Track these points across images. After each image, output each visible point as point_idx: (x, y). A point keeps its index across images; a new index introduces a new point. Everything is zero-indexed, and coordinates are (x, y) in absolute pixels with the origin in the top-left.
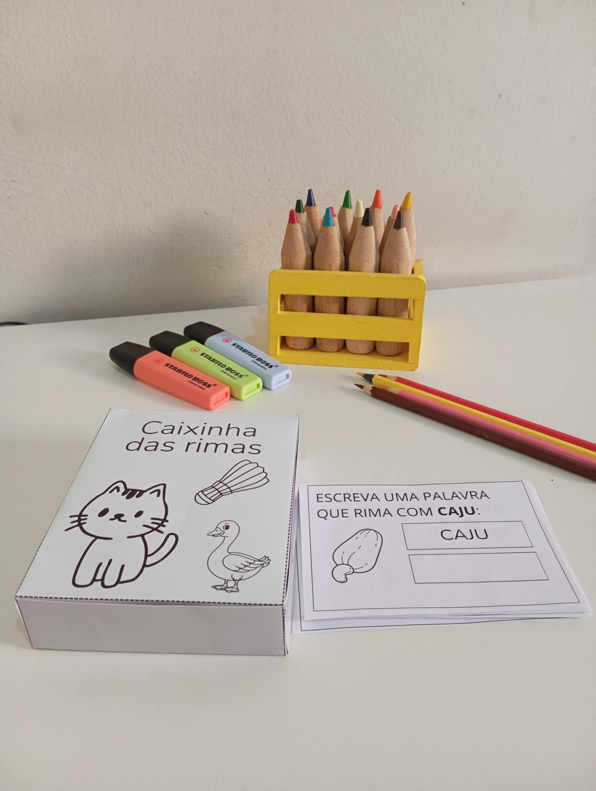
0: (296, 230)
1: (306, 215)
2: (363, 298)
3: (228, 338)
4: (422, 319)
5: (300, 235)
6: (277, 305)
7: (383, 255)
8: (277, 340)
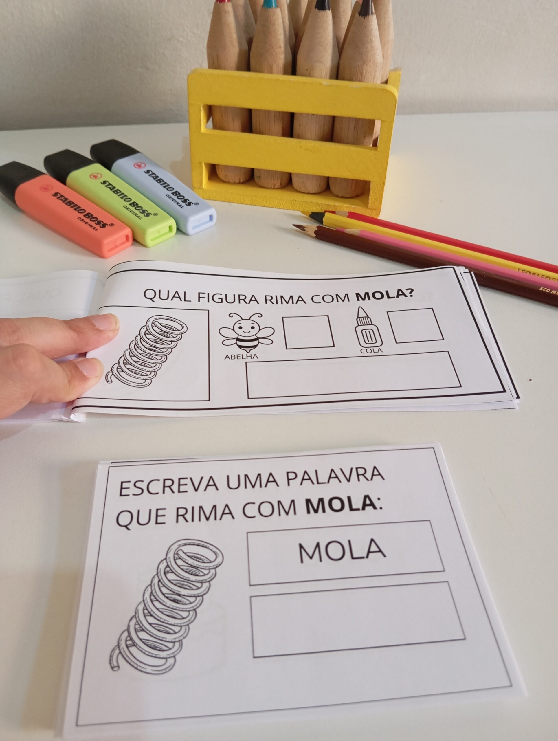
0: (227, 14)
2: (313, 115)
3: (142, 163)
5: (230, 19)
6: (200, 120)
7: (344, 55)
8: (202, 168)
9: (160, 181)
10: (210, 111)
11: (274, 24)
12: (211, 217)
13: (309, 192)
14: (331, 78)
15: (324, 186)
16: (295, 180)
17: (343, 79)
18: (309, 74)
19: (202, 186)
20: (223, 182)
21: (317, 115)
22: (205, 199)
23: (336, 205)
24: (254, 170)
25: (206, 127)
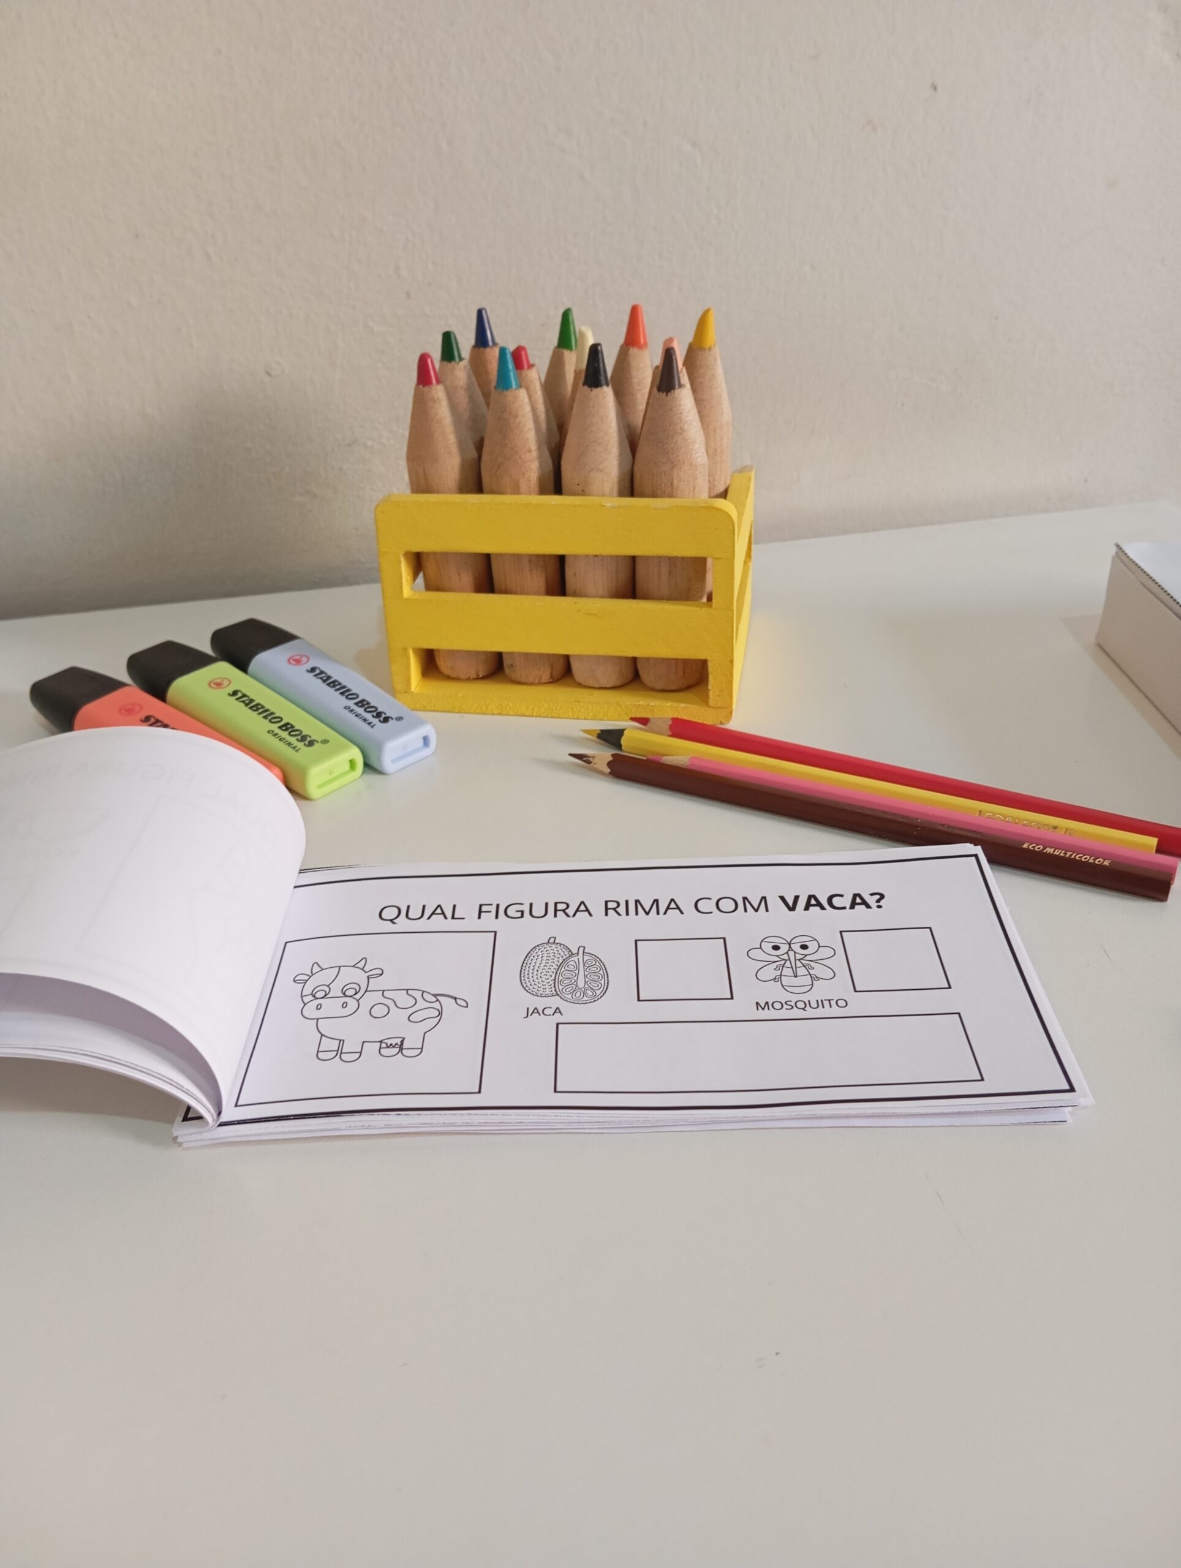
0: (434, 401)
3: (302, 656)
5: (443, 412)
6: (401, 577)
7: (638, 455)
8: (408, 658)
9: (333, 684)
10: (418, 562)
11: (516, 416)
12: (426, 740)
13: (602, 686)
14: (621, 494)
15: (629, 674)
16: (576, 667)
17: (642, 495)
18: (583, 491)
19: (410, 688)
20: (448, 678)
21: (603, 556)
22: (416, 710)
23: (652, 704)
24: (503, 654)
25: (412, 588)
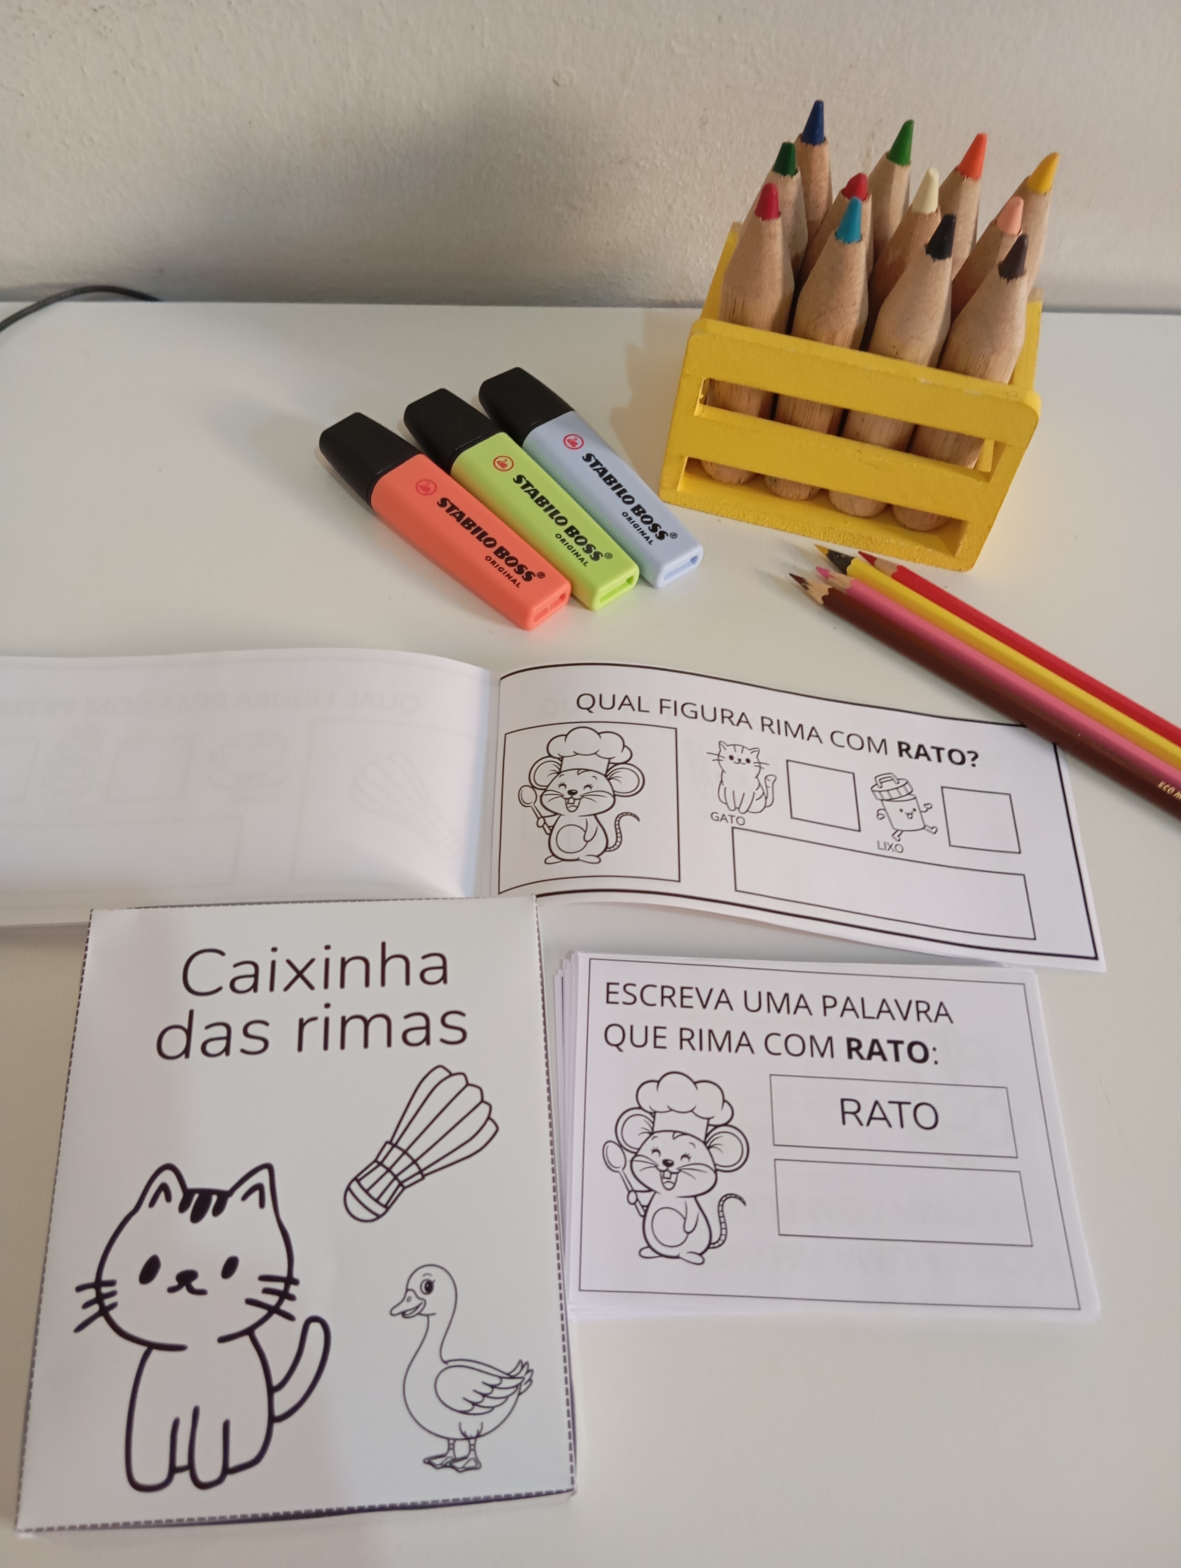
0: (771, 237)
1: (797, 181)
3: (576, 437)
4: (1010, 484)
8: (680, 467)
9: (610, 480)
11: (851, 269)
12: (694, 559)
13: (855, 515)
14: (931, 364)
16: (834, 498)
17: (950, 369)
18: (896, 353)
19: (676, 488)
20: (714, 480)
